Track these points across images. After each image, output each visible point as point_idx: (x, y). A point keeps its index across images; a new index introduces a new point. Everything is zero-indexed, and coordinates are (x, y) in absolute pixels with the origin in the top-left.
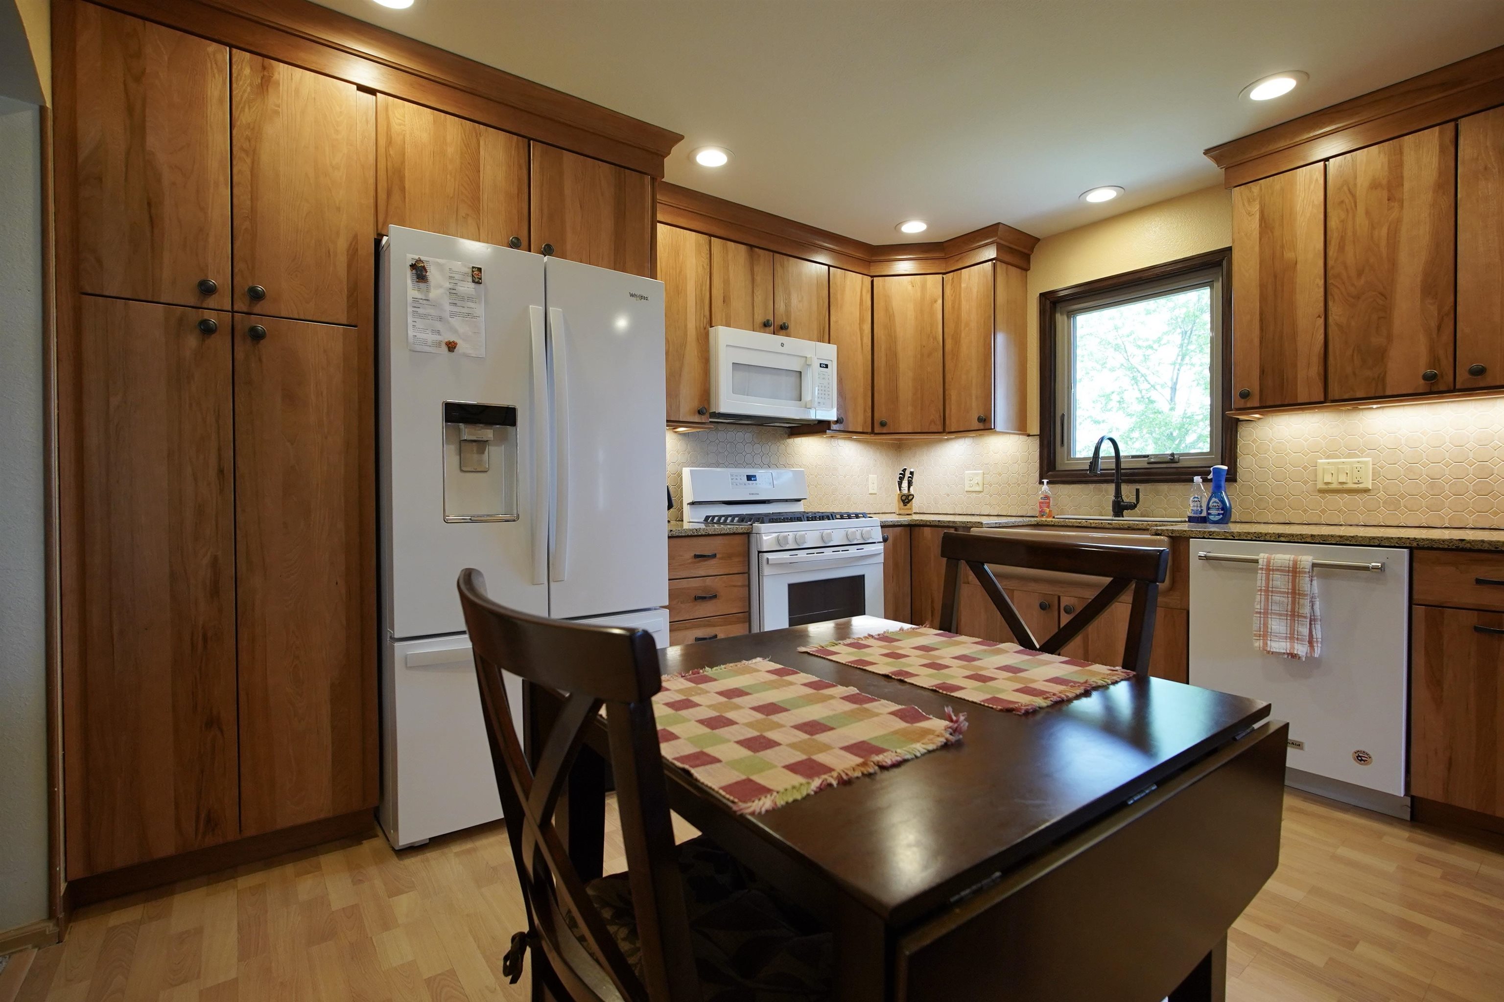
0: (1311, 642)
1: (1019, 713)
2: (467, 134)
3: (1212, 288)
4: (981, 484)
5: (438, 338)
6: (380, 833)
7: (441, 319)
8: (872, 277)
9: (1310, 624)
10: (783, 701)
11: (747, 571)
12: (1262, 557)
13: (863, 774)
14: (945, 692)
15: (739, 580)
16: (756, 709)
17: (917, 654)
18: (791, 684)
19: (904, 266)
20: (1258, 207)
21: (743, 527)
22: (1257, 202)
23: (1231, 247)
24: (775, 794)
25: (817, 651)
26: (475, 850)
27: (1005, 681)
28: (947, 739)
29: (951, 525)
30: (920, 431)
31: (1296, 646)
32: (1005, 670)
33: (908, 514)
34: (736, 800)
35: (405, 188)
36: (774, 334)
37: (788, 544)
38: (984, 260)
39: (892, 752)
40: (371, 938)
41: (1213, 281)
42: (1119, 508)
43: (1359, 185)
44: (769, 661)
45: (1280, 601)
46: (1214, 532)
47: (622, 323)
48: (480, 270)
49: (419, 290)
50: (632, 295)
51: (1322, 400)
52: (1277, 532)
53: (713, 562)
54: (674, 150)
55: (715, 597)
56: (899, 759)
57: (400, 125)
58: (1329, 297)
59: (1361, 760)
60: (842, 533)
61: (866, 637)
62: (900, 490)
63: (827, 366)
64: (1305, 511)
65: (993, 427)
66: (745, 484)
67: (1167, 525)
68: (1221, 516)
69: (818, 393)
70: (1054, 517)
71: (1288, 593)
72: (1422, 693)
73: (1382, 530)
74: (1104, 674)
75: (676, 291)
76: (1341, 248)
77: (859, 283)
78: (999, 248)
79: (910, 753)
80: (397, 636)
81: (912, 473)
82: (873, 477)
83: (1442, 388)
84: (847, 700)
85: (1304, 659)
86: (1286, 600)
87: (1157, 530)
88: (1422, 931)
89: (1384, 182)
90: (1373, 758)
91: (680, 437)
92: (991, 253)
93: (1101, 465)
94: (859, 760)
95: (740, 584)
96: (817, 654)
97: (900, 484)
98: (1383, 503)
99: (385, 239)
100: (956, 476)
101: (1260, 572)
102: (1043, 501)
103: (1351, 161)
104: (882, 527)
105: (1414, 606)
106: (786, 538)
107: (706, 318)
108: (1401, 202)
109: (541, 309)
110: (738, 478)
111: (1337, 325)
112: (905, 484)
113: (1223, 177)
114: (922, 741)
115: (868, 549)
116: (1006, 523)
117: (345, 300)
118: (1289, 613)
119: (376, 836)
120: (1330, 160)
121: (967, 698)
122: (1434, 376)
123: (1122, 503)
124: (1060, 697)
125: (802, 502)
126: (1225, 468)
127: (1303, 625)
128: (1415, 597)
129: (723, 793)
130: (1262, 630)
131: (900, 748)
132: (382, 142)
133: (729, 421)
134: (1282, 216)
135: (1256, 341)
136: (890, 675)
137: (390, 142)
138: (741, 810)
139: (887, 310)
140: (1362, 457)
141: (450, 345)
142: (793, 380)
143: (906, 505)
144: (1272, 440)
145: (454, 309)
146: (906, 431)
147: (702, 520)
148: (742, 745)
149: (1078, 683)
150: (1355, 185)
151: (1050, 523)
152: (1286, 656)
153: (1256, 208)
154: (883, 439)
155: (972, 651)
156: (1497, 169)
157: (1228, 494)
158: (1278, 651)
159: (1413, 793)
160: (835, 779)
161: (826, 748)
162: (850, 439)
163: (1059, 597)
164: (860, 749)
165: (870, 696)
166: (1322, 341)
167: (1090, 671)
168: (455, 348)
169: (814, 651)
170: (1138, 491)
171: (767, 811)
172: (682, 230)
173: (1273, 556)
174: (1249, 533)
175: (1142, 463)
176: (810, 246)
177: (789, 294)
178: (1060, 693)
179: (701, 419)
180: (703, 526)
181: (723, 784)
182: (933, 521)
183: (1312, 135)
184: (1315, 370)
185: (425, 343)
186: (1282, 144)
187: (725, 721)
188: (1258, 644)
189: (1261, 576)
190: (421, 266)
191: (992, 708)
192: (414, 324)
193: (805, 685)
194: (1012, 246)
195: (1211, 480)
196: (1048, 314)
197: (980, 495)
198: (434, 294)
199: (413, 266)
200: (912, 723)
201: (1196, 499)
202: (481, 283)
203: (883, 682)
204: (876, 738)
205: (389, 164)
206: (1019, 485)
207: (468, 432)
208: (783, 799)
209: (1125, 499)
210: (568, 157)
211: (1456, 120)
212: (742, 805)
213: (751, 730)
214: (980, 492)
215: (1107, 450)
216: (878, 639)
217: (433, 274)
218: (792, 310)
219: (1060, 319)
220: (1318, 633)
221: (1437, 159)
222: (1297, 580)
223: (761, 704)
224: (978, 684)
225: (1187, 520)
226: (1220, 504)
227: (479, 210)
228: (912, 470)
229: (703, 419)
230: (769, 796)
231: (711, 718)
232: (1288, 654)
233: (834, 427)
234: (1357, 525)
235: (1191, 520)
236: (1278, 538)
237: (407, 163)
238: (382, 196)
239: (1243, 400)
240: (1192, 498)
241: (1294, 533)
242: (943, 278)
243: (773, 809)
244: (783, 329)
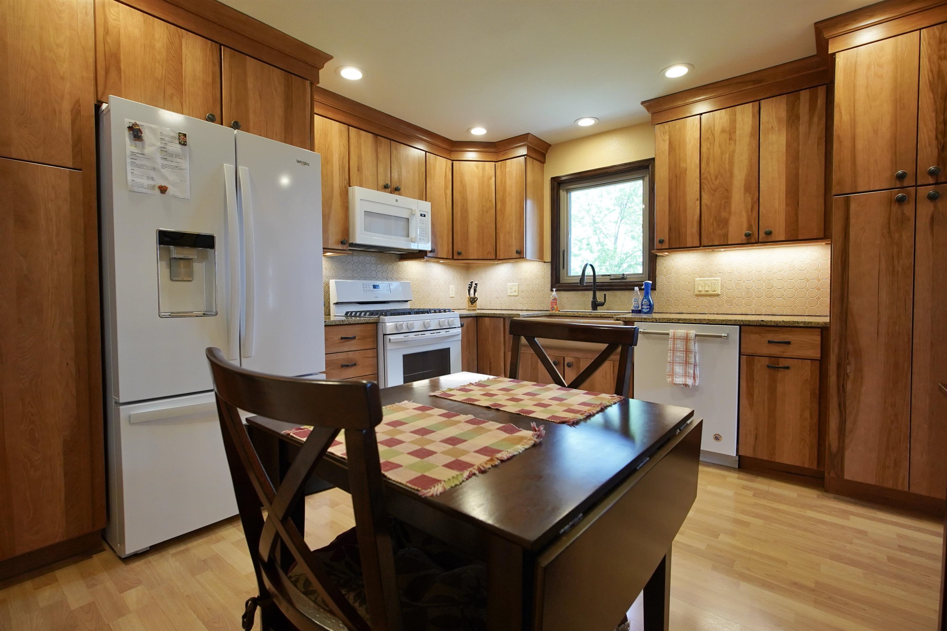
0: (694, 378)
1: (570, 424)
2: (171, 35)
3: (643, 180)
4: (517, 291)
5: (151, 183)
6: (107, 547)
7: (154, 169)
8: (452, 160)
9: (694, 368)
10: (429, 426)
11: (376, 347)
12: (671, 332)
13: (492, 466)
14: (525, 415)
15: (370, 353)
16: (414, 432)
17: (502, 393)
18: (431, 415)
19: (471, 155)
20: (668, 137)
21: (374, 318)
22: (667, 134)
23: (654, 158)
24: (443, 482)
25: (441, 394)
26: (187, 550)
27: (556, 406)
28: (535, 441)
29: (501, 316)
30: (481, 258)
31: (688, 380)
32: (554, 400)
33: (473, 310)
34: (420, 489)
35: (120, 68)
36: (391, 193)
37: (403, 329)
38: (520, 155)
39: (505, 451)
40: (108, 624)
41: (644, 177)
42: (595, 305)
43: (716, 130)
44: (413, 402)
45: (680, 355)
46: (646, 318)
47: (285, 181)
48: (185, 135)
49: (136, 146)
50: (298, 162)
51: (699, 245)
52: (678, 318)
53: (353, 342)
54: (326, 65)
55: (355, 365)
56: (511, 455)
57: (115, 20)
58: (702, 190)
59: (717, 439)
60: (437, 321)
61: (468, 385)
62: (469, 295)
63: (425, 216)
64: (689, 306)
65: (525, 257)
66: (372, 291)
67: (621, 315)
68: (649, 309)
69: (420, 233)
70: (559, 311)
71: (684, 351)
72: (744, 401)
73: (725, 316)
74: (608, 399)
75: (326, 161)
76: (708, 164)
77: (445, 163)
78: (529, 149)
79: (516, 451)
80: (121, 401)
81: (476, 284)
82: (452, 287)
83: (753, 241)
84: (469, 423)
85: (691, 387)
86: (683, 355)
87: (617, 317)
88: (746, 524)
89: (728, 130)
90: (722, 436)
91: (327, 259)
92: (523, 151)
93: (586, 280)
94: (488, 458)
95: (371, 355)
96: (441, 396)
97: (469, 291)
98: (726, 302)
99: (104, 106)
100: (502, 286)
101: (670, 340)
102: (553, 301)
103: (712, 116)
104: (460, 318)
105: (741, 356)
106: (401, 325)
107: (346, 180)
108: (735, 141)
109: (233, 166)
110: (368, 287)
111: (706, 205)
112: (472, 291)
113: (650, 118)
114: (521, 444)
115: (452, 332)
116: (533, 314)
117: (71, 150)
118: (684, 362)
119: (104, 550)
120: (703, 115)
121: (538, 417)
122: (750, 235)
123: (597, 302)
124: (589, 413)
125: (409, 302)
126: (651, 282)
127: (690, 368)
128: (742, 351)
129: (410, 485)
130: (671, 372)
131: (509, 448)
132: (100, 32)
133: (361, 249)
134: (680, 143)
135: (667, 212)
136: (490, 406)
137: (107, 33)
138: (424, 494)
139: (461, 182)
140: (716, 277)
141: (162, 189)
142: (403, 223)
143: (472, 304)
144: (674, 267)
145: (165, 162)
146: (473, 258)
147: (344, 314)
148: (412, 455)
149: (597, 404)
150: (714, 130)
151: (557, 315)
152: (682, 386)
153: (667, 137)
154: (458, 263)
155: (533, 390)
156: (777, 129)
157: (652, 297)
158: (679, 383)
159: (740, 454)
160: (477, 470)
161: (465, 452)
162: (438, 262)
163: (564, 358)
164: (484, 451)
165: (482, 420)
166: (699, 214)
167: (600, 398)
168: (166, 190)
169: (439, 395)
170: (605, 295)
171: (441, 493)
172: (329, 120)
173: (677, 331)
174: (664, 319)
175: (607, 280)
176: (414, 138)
177: (401, 168)
178: (589, 410)
179: (343, 248)
180: (344, 318)
181: (408, 480)
182: (490, 314)
183: (694, 100)
184: (695, 229)
185: (142, 186)
186: (680, 103)
187: (397, 441)
188: (669, 380)
189: (670, 342)
190: (137, 129)
191: (554, 422)
192: (132, 171)
193: (440, 415)
194: (536, 148)
195: (643, 289)
196: (556, 190)
197: (517, 298)
198: (148, 150)
199: (130, 128)
200: (512, 434)
201: (636, 300)
202: (186, 145)
203: (486, 411)
204: (493, 444)
205: (106, 48)
206: (539, 292)
207: (176, 252)
208: (449, 485)
209: (599, 300)
210: (250, 61)
211: (759, 100)
212: (424, 491)
213: (415, 446)
214: (517, 296)
215: (589, 272)
216: (476, 385)
217: (146, 135)
218: (402, 179)
219: (562, 193)
220: (698, 373)
221: (751, 120)
222: (688, 344)
223: (416, 429)
224: (542, 409)
225: (631, 312)
226: (648, 302)
227: (183, 92)
228: (476, 282)
229: (345, 247)
230: (439, 484)
231: (387, 440)
232: (683, 384)
233: (429, 254)
234: (714, 314)
235: (633, 311)
236: (678, 321)
237: (122, 49)
238: (101, 72)
239: (660, 244)
240: (633, 299)
241: (686, 318)
242: (495, 164)
243: (444, 492)
244: (397, 190)
